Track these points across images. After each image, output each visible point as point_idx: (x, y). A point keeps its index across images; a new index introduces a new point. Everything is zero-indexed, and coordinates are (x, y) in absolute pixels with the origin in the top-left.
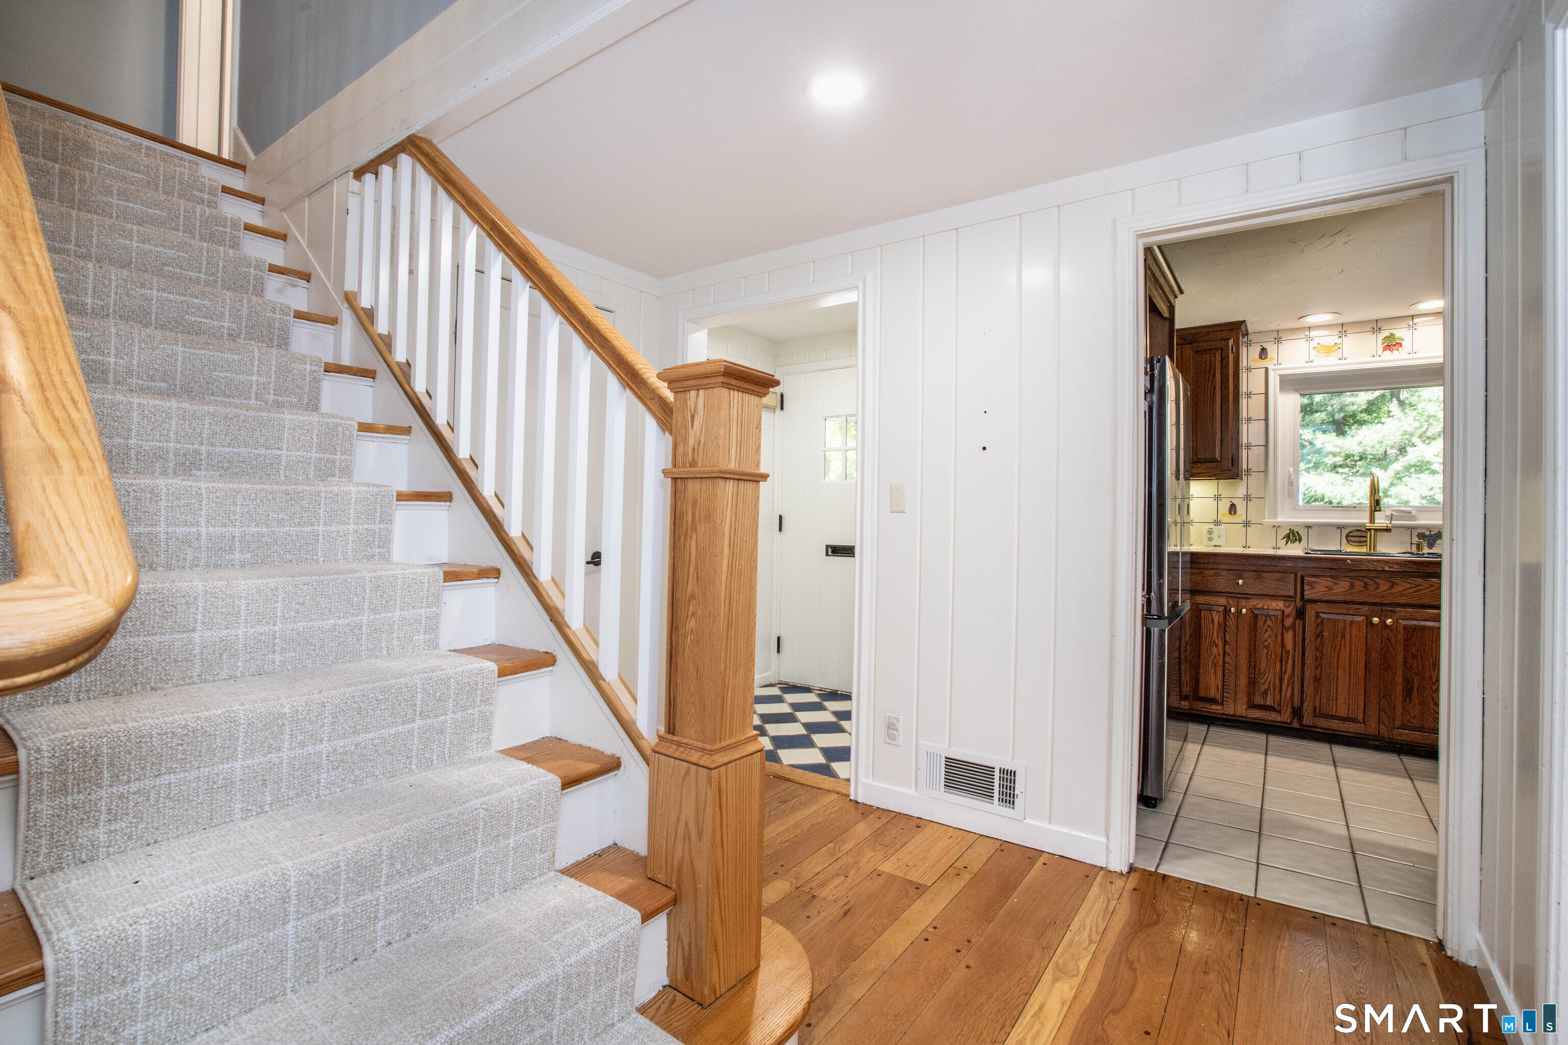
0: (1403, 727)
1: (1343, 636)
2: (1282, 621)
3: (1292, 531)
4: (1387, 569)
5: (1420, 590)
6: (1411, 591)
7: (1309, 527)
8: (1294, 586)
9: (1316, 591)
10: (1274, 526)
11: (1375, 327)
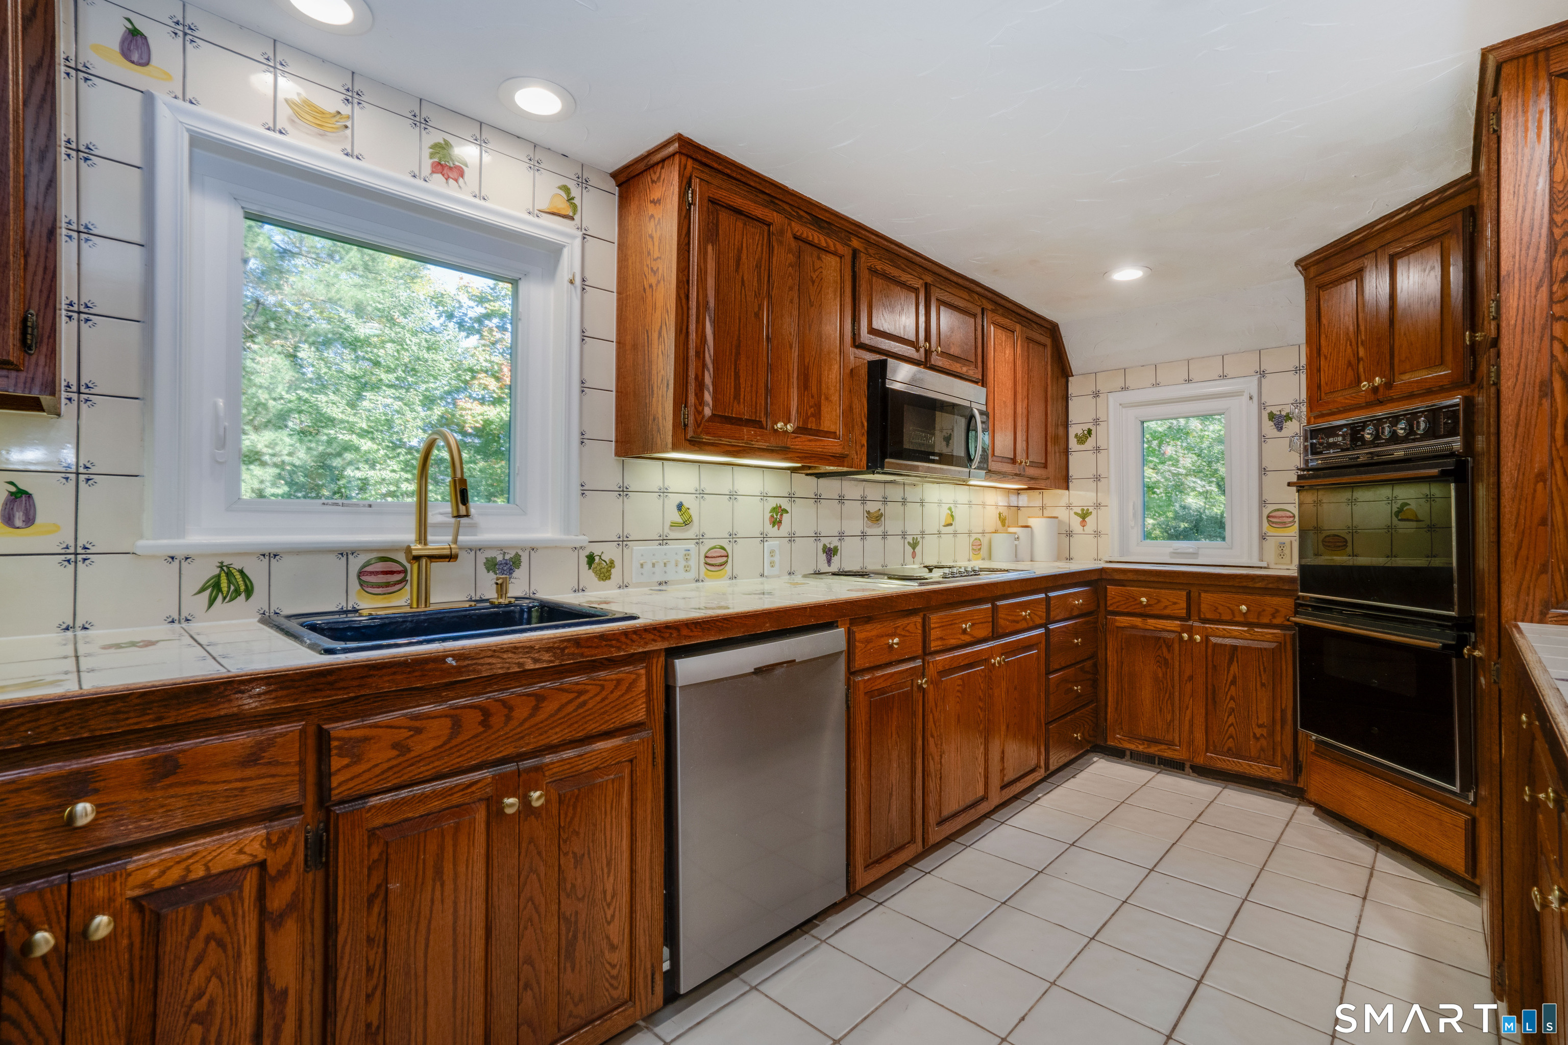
1: (438, 872)
2: (261, 896)
3: (226, 570)
4: (530, 665)
7: (271, 555)
8: (296, 769)
9: (363, 767)
10: (172, 558)
11: (418, 113)
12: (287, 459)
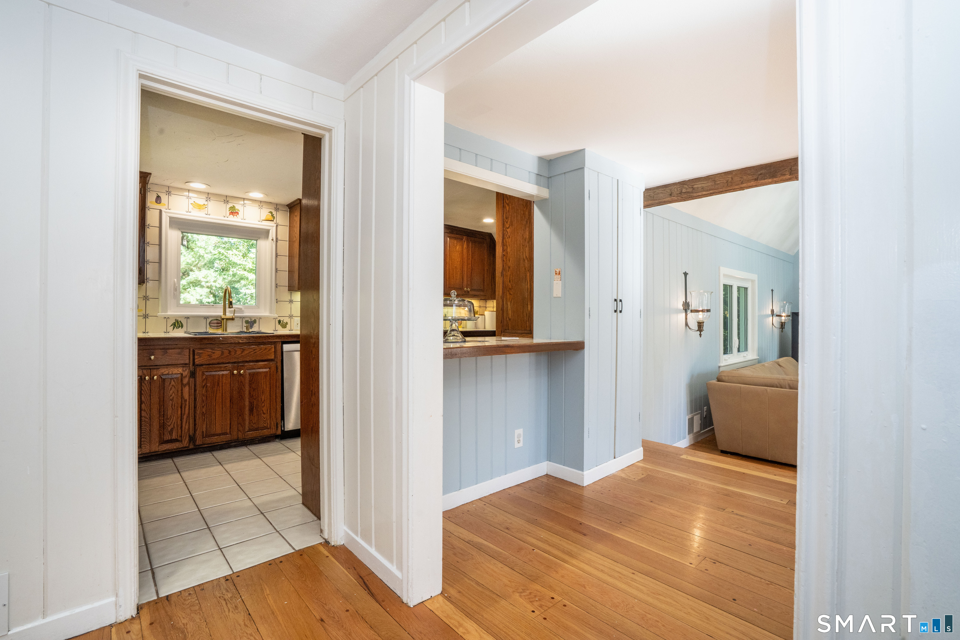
0: (250, 430)
1: (218, 384)
2: (182, 380)
3: (177, 321)
4: (241, 342)
5: (255, 352)
6: (252, 353)
7: (187, 318)
8: (188, 357)
9: (202, 359)
10: (165, 318)
11: (226, 200)
12: (214, 284)
